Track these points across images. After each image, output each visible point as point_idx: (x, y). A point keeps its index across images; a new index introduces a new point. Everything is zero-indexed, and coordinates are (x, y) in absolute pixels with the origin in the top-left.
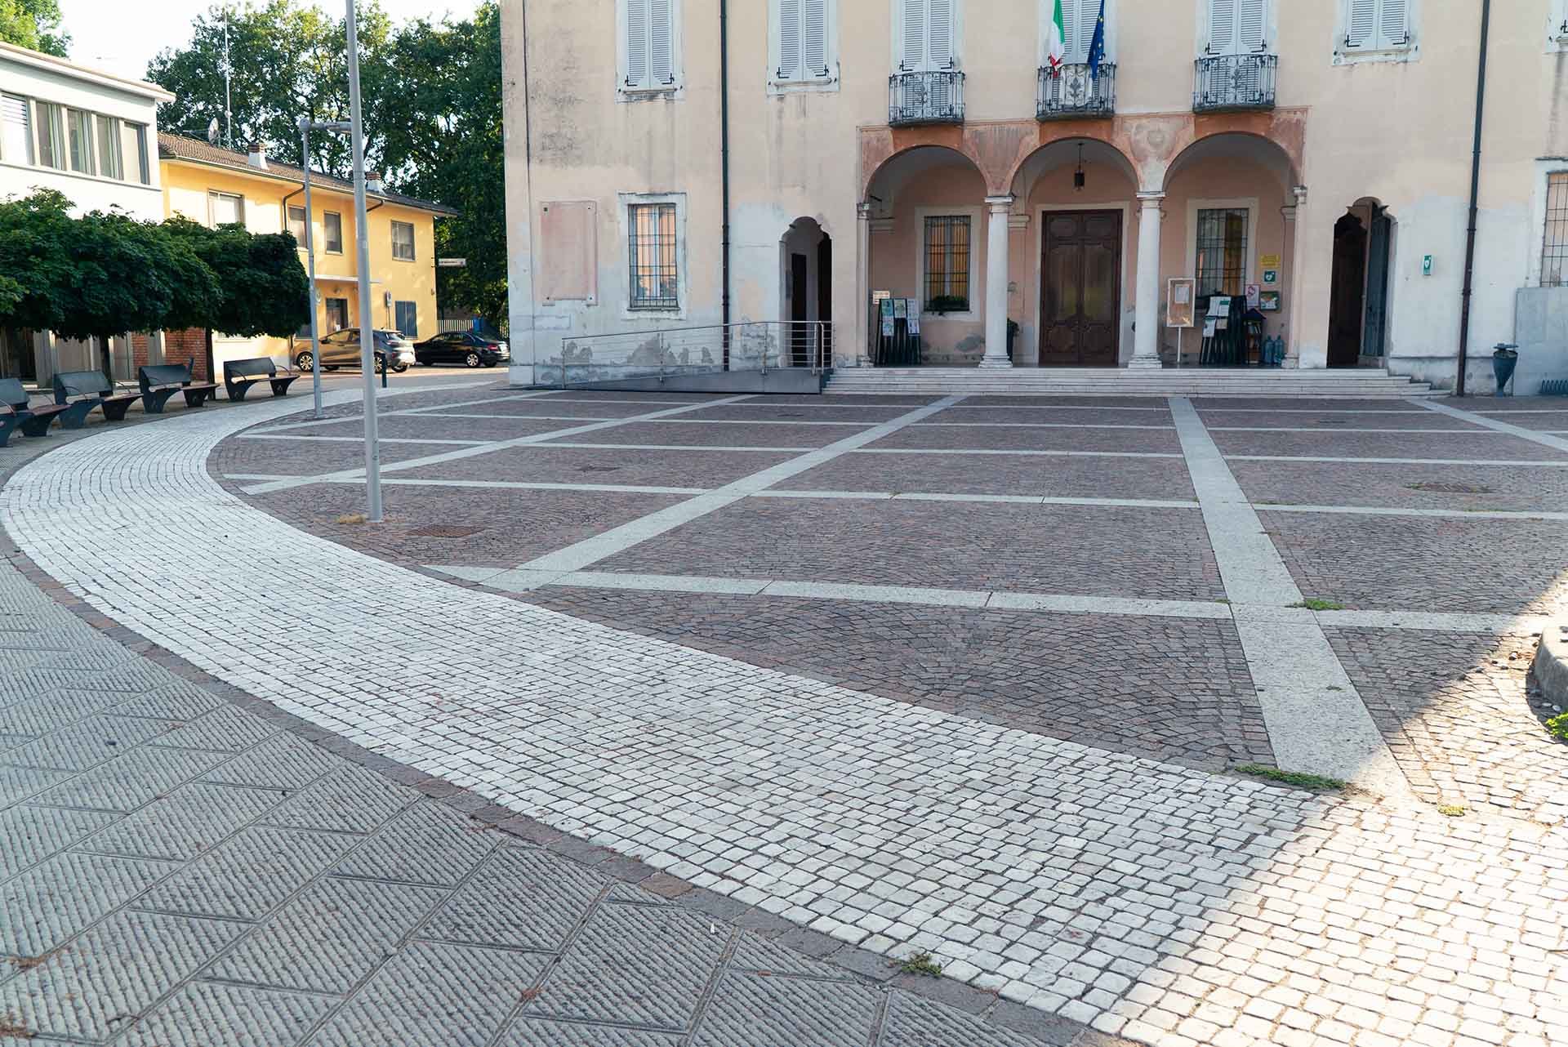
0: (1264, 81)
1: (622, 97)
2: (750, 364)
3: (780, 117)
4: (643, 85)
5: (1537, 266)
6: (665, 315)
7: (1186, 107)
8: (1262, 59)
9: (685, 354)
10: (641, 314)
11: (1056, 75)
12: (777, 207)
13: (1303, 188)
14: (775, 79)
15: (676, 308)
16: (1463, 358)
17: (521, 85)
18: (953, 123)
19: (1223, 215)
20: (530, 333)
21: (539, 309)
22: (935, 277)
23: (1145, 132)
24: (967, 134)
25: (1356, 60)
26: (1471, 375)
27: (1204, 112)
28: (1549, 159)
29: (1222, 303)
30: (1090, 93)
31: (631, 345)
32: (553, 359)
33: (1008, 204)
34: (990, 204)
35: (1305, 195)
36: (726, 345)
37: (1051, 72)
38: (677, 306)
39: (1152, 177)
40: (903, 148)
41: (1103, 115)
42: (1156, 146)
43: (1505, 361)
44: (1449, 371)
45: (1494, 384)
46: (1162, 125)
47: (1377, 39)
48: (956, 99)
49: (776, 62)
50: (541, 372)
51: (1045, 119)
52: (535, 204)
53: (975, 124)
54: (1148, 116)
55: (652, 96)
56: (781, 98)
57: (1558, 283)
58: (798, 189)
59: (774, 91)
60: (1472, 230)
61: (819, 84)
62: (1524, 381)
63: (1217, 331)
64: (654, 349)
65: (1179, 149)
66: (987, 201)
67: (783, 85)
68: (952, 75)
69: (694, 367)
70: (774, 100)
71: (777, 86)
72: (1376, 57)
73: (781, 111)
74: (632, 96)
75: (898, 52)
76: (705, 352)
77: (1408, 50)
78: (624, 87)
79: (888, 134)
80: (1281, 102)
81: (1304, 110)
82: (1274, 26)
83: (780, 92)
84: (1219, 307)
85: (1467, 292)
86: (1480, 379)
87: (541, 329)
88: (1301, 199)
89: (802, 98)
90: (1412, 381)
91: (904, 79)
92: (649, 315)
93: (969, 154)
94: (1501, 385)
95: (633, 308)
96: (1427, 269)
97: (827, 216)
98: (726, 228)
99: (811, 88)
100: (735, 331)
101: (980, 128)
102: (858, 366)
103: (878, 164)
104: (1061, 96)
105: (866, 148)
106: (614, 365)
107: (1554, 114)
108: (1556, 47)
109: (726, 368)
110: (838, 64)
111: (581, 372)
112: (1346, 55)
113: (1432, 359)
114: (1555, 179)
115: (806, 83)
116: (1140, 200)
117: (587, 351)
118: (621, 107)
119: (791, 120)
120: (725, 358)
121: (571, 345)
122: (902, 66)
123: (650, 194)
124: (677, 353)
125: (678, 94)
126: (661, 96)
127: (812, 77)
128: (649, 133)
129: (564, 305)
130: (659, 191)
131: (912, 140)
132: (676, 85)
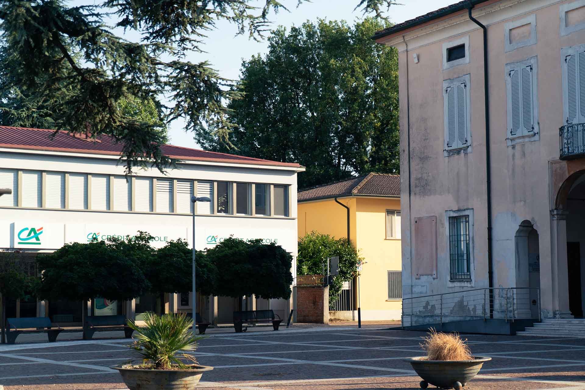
1: (446, 154)
2: (502, 316)
3: (513, 159)
4: (454, 146)
6: (466, 284)
9: (475, 310)
10: (455, 283)
12: (513, 215)
14: (510, 136)
15: (469, 280)
17: (407, 152)
20: (410, 296)
21: (414, 280)
31: (450, 302)
32: (420, 312)
36: (492, 301)
38: (471, 278)
40: (572, 172)
49: (510, 126)
50: (415, 319)
52: (413, 219)
55: (458, 151)
56: (514, 147)
58: (522, 203)
59: (509, 143)
61: (529, 136)
64: (461, 305)
67: (513, 139)
69: (478, 317)
70: (510, 148)
71: (511, 140)
73: (514, 155)
74: (450, 153)
75: (566, 112)
76: (483, 307)
78: (447, 148)
79: (563, 164)
83: (514, 143)
87: (415, 293)
89: (523, 145)
91: (569, 129)
92: (460, 284)
95: (451, 280)
97: (536, 219)
98: (490, 229)
99: (527, 140)
100: (496, 292)
102: (554, 317)
103: (560, 184)
105: (554, 174)
106: (445, 316)
109: (492, 316)
110: (539, 123)
111: (431, 320)
115: (523, 137)
117: (433, 307)
118: (447, 159)
119: (518, 161)
120: (492, 311)
121: (428, 303)
122: (567, 121)
123: (459, 210)
124: (471, 308)
125: (470, 149)
126: (462, 151)
127: (526, 133)
128: (458, 174)
129: (424, 279)
130: (462, 208)
131: (578, 167)
132: (468, 144)
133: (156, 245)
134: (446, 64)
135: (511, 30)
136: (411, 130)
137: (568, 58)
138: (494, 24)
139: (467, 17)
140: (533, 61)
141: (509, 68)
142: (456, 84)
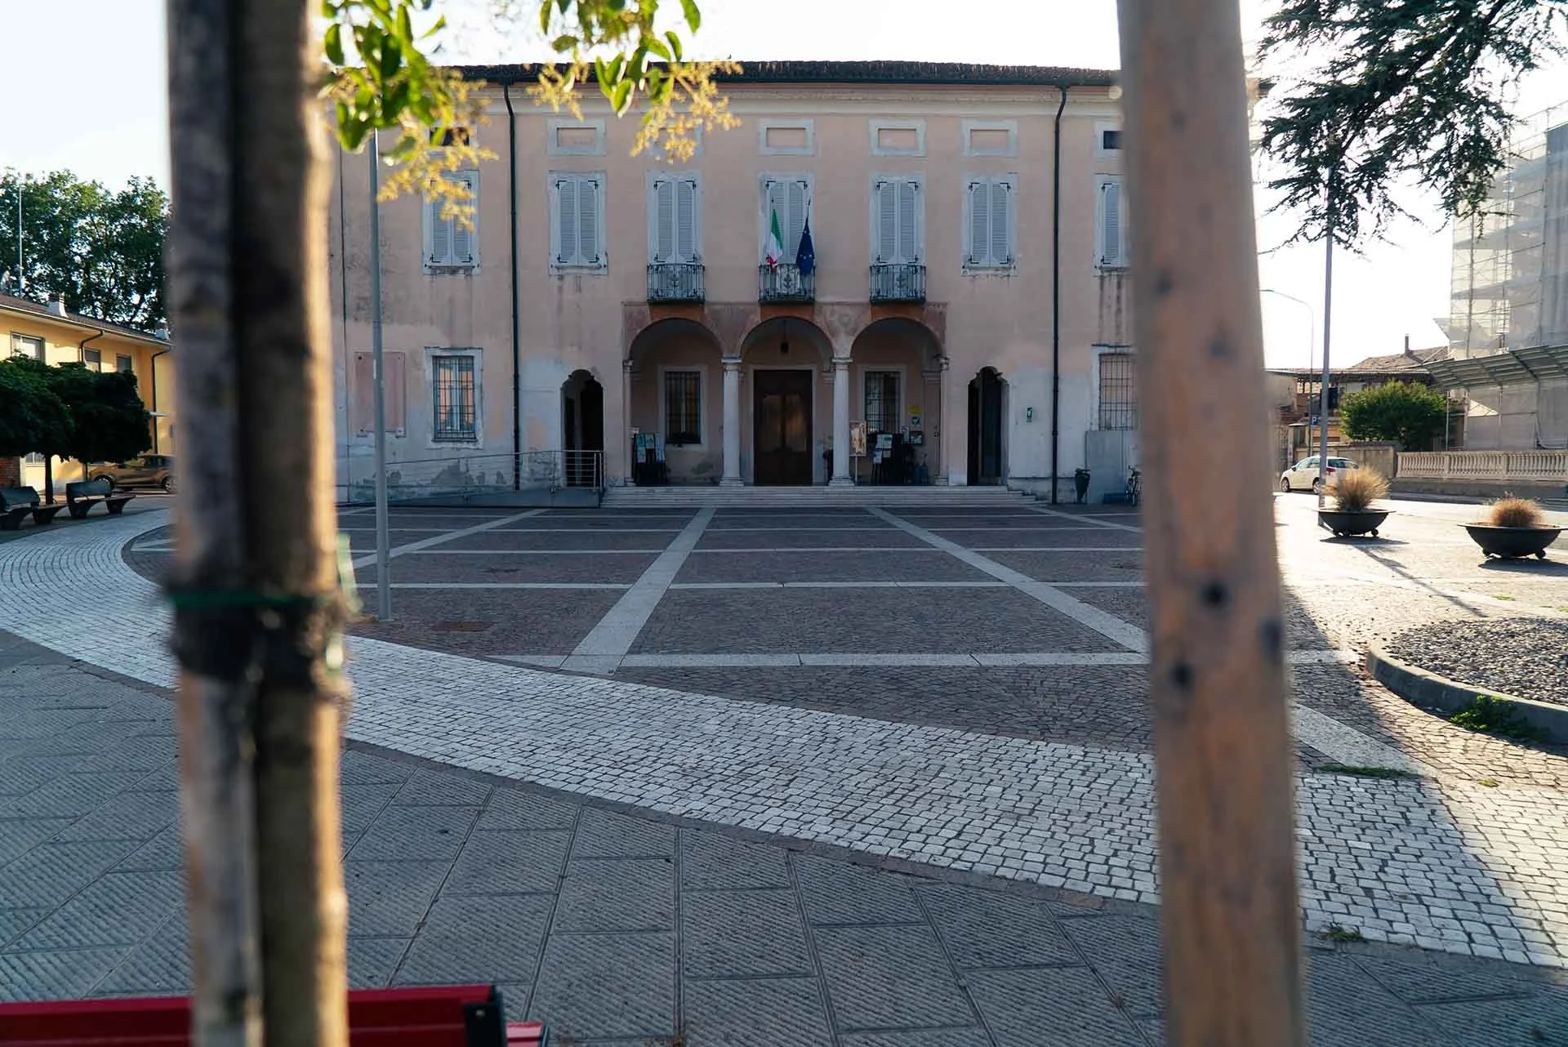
0: (917, 282)
1: (427, 271)
2: (537, 485)
3: (560, 293)
4: (445, 262)
5: (1096, 416)
6: (465, 445)
7: (865, 299)
8: (916, 269)
9: (482, 477)
10: (444, 445)
11: (774, 271)
12: (559, 362)
13: (946, 359)
14: (557, 263)
15: (474, 440)
16: (1054, 478)
17: (339, 258)
18: (697, 302)
19: (882, 376)
20: (345, 460)
21: (354, 440)
22: (673, 418)
23: (836, 316)
24: (706, 311)
25: (978, 272)
26: (1060, 490)
27: (877, 302)
28: (1100, 345)
29: (886, 439)
30: (798, 286)
31: (435, 470)
32: (365, 481)
33: (739, 363)
34: (724, 363)
35: (947, 364)
36: (517, 470)
37: (769, 268)
38: (475, 438)
39: (843, 347)
40: (657, 320)
41: (807, 302)
42: (845, 325)
43: (1082, 479)
44: (1045, 487)
45: (1075, 496)
46: (848, 311)
47: (989, 260)
48: (697, 284)
49: (556, 250)
50: (355, 491)
51: (768, 302)
52: (351, 353)
53: (714, 304)
54: (838, 304)
55: (454, 271)
56: (561, 278)
57: (1110, 428)
58: (576, 348)
59: (555, 272)
60: (1056, 391)
61: (591, 268)
62: (1094, 494)
63: (883, 459)
64: (454, 472)
65: (862, 328)
66: (723, 361)
67: (563, 268)
68: (695, 267)
69: (488, 486)
70: (555, 279)
71: (558, 268)
72: (991, 272)
73: (560, 289)
74: (436, 271)
75: (653, 247)
76: (499, 475)
77: (1010, 268)
78: (429, 263)
79: (646, 309)
80: (929, 299)
81: (945, 305)
82: (922, 245)
83: (561, 272)
84: (884, 442)
85: (1055, 433)
86: (1067, 493)
87: (353, 456)
88: (945, 366)
89: (578, 278)
90: (1024, 494)
91: (659, 268)
92: (451, 445)
93: (709, 326)
94: (1080, 497)
95: (436, 440)
96: (1029, 417)
97: (599, 369)
98: (516, 377)
99: (585, 271)
100: (524, 459)
101: (718, 307)
103: (638, 331)
104: (778, 286)
105: (629, 319)
106: (420, 486)
107: (1101, 317)
108: (1099, 273)
109: (517, 488)
110: (606, 254)
111: (392, 491)
112: (970, 269)
113: (1035, 479)
114: (1103, 359)
115: (582, 267)
116: (835, 364)
117: (397, 475)
118: (428, 279)
119: (569, 295)
120: (516, 480)
122: (658, 258)
123: (452, 349)
124: (475, 475)
125: (476, 271)
126: (461, 271)
127: (585, 263)
128: (451, 300)
130: (459, 346)
131: (665, 314)
132: (474, 263)
135: (558, 129)
136: (346, 229)
137: (659, 184)
138: (528, 115)
140: (598, 177)
141: (555, 177)
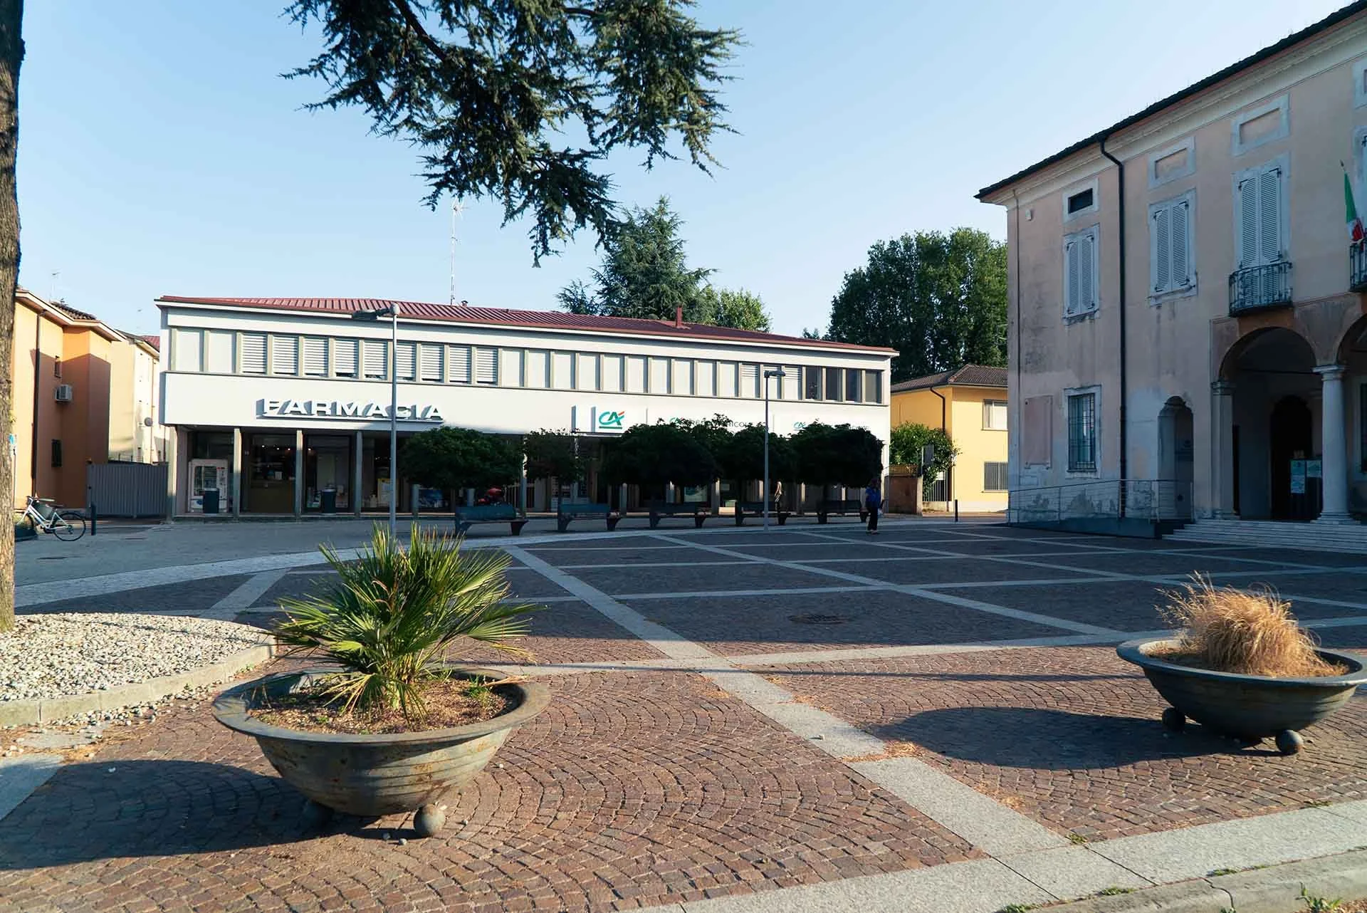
1: (1066, 322)
2: (1138, 514)
3: (1159, 322)
4: (1077, 312)
6: (1089, 475)
9: (1100, 505)
10: (1075, 475)
12: (1156, 391)
14: (1155, 293)
15: (1094, 470)
18: (1285, 306)
20: (1018, 488)
21: (1023, 470)
24: (1297, 313)
31: (1069, 496)
34: (1322, 373)
36: (1123, 497)
38: (1095, 468)
40: (1245, 333)
48: (1283, 285)
49: (1155, 281)
50: (1022, 514)
51: (1360, 288)
52: (1022, 399)
53: (1303, 304)
55: (1082, 318)
56: (1159, 307)
58: (1170, 375)
59: (1153, 302)
61: (1182, 291)
64: (1082, 499)
66: (1315, 370)
67: (1159, 297)
68: (1282, 266)
69: (1104, 514)
70: (1154, 309)
71: (1156, 298)
73: (1159, 317)
74: (1072, 321)
75: (1239, 255)
76: (1111, 502)
78: (1067, 315)
79: (1232, 323)
83: (1159, 302)
87: (1023, 485)
89: (1173, 304)
91: (1244, 276)
92: (1079, 475)
93: (1298, 331)
95: (1070, 470)
97: (1190, 394)
98: (1123, 409)
99: (1179, 295)
100: (1130, 484)
101: (1309, 307)
102: (1213, 517)
103: (1227, 348)
105: (1218, 337)
106: (1060, 511)
109: (1123, 514)
110: (1196, 274)
111: (1042, 515)
115: (1173, 293)
117: (1046, 501)
118: (1066, 329)
119: (1166, 323)
120: (1123, 508)
121: (1039, 497)
122: (1241, 266)
123: (1082, 388)
124: (1096, 503)
125: (1097, 315)
126: (1087, 318)
127: (1177, 287)
128: (1081, 345)
129: (1035, 468)
130: (1085, 385)
131: (1254, 325)
132: (1096, 308)
133: (733, 429)
134: (1067, 216)
135: (1157, 162)
137: (1244, 184)
138: (1134, 158)
139: (1098, 153)
140: (1188, 197)
141: (1154, 209)
142: (1080, 238)
